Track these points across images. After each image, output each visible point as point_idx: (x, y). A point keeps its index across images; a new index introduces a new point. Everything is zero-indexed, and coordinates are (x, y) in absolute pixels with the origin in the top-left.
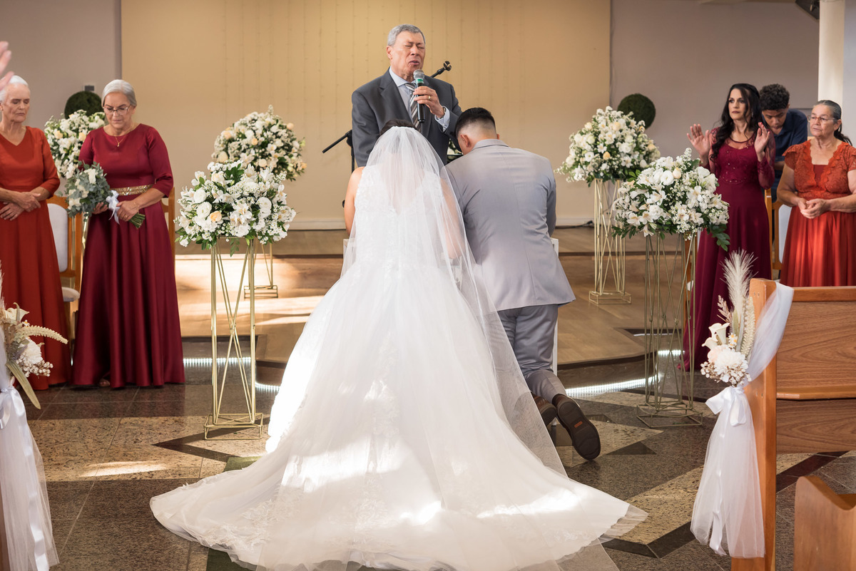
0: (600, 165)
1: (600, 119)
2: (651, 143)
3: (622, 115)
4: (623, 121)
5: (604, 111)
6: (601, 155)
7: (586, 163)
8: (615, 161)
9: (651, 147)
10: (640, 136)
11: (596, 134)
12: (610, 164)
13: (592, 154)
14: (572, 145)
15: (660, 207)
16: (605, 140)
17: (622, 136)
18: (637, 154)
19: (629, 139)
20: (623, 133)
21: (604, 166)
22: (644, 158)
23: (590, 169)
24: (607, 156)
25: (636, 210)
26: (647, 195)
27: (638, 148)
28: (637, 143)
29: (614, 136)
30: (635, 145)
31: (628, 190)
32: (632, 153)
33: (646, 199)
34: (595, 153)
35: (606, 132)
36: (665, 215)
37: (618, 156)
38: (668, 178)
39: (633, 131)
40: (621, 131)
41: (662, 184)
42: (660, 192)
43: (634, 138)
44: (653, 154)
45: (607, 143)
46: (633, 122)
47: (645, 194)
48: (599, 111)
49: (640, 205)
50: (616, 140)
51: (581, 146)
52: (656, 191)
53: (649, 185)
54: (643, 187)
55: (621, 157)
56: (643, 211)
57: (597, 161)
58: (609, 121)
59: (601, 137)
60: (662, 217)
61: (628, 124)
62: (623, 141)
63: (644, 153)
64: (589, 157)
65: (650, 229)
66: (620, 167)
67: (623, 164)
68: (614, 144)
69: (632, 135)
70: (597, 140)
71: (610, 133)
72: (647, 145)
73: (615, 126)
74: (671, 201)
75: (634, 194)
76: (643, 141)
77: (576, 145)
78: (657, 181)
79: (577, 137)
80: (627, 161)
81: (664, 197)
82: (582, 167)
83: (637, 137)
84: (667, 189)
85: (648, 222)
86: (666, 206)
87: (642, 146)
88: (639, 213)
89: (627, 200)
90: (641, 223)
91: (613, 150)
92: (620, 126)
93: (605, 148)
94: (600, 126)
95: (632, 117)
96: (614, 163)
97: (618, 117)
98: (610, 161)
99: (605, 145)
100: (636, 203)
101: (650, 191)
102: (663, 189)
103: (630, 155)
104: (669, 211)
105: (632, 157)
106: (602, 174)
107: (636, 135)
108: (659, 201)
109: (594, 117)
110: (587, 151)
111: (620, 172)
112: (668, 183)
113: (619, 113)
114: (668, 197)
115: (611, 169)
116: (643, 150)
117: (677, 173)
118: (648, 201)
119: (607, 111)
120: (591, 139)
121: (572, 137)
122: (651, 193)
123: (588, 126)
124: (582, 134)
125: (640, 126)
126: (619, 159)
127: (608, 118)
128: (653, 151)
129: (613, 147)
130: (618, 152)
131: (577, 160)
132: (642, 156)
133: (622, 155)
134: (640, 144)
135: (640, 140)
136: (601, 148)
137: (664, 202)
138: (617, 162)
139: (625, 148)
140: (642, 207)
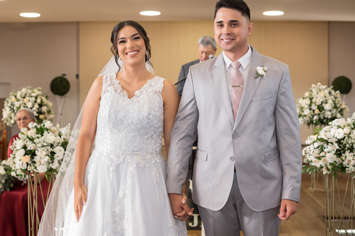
0: (313, 117)
1: (314, 90)
2: (343, 104)
3: (326, 88)
4: (327, 92)
5: (316, 85)
6: (314, 111)
7: (305, 116)
8: (322, 114)
9: (343, 106)
10: (337, 100)
11: (311, 99)
12: (319, 116)
13: (308, 110)
14: (297, 105)
15: (335, 154)
16: (316, 103)
17: (326, 100)
18: (335, 110)
19: (330, 102)
20: (327, 98)
21: (316, 118)
22: (339, 112)
23: (307, 119)
24: (317, 111)
25: (318, 156)
26: (325, 146)
27: (335, 107)
28: (335, 104)
29: (321, 100)
30: (333, 105)
31: (313, 141)
32: (332, 109)
33: (325, 148)
34: (311, 109)
35: (317, 98)
36: (338, 160)
37: (323, 111)
38: (340, 134)
39: (333, 97)
40: (325, 97)
41: (336, 138)
42: (334, 144)
43: (333, 101)
44: (344, 110)
45: (317, 104)
46: (333, 92)
47: (324, 145)
48: (313, 85)
49: (320, 152)
50: (322, 103)
51: (303, 105)
52: (332, 143)
53: (326, 138)
54: (322, 140)
55: (325, 112)
56: (322, 157)
57: (311, 115)
58: (319, 92)
59: (314, 100)
60: (335, 162)
61: (330, 93)
62: (326, 103)
63: (339, 110)
64: (307, 112)
65: (328, 169)
66: (324, 118)
67: (326, 116)
68: (321, 104)
69: (332, 99)
70: (311, 102)
71: (319, 98)
72: (341, 105)
73: (322, 94)
74: (342, 150)
75: (316, 145)
76: (339, 103)
77: (300, 105)
78: (332, 136)
79: (301, 101)
80: (328, 115)
81: (337, 147)
82: (303, 117)
83: (335, 101)
84: (339, 142)
85: (326, 165)
86: (339, 153)
87: (338, 105)
88: (319, 158)
89: (312, 148)
90: (321, 165)
91: (321, 108)
92: (325, 94)
93: (316, 107)
94: (313, 94)
95: (333, 89)
96: (321, 116)
97: (324, 89)
98: (319, 114)
99: (316, 105)
100: (317, 151)
101: (327, 143)
102: (336, 142)
103: (330, 111)
104: (341, 157)
105: (332, 112)
106: (314, 122)
107: (334, 99)
108: (333, 150)
109: (310, 89)
110: (306, 108)
111: (325, 121)
112: (340, 137)
113: (324, 87)
114: (340, 147)
115: (320, 119)
116: (338, 108)
117: (347, 130)
118: (326, 150)
119: (318, 85)
120: (308, 101)
121: (298, 101)
122: (328, 144)
123: (307, 94)
124: (304, 98)
125: (337, 94)
126: (324, 113)
127: (318, 89)
128: (344, 108)
129: (321, 106)
130: (323, 109)
131: (300, 114)
132: (338, 112)
133: (326, 111)
134: (337, 104)
135: (337, 102)
136: (314, 107)
137: (337, 150)
138: (323, 115)
139: (327, 107)
140: (322, 154)
